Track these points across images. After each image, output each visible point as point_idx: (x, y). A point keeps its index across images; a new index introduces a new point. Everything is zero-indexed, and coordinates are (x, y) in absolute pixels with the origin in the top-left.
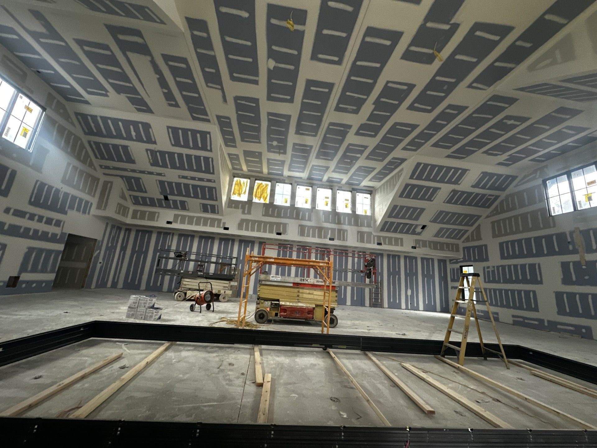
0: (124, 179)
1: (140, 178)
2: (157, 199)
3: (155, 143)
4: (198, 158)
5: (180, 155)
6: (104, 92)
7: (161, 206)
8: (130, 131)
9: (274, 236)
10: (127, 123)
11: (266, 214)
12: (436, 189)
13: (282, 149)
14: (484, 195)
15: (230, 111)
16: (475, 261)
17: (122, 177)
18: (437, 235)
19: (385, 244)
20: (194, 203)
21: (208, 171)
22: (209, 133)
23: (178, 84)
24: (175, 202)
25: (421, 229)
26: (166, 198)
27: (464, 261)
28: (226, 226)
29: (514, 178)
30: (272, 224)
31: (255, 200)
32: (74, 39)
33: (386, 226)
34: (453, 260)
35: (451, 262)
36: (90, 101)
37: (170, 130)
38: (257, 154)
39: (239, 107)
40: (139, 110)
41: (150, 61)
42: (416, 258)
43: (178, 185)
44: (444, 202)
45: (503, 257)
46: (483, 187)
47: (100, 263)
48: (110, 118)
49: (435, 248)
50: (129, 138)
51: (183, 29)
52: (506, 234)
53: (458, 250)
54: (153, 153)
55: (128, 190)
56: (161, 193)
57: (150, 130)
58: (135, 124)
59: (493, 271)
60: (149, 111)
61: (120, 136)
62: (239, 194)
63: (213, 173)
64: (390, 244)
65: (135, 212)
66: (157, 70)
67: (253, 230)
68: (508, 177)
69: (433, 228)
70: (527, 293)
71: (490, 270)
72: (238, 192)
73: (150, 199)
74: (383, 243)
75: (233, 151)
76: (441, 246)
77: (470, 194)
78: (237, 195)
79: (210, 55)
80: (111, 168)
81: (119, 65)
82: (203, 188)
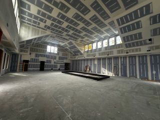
2: (74, 54)
24: (77, 54)
25: (149, 41)
30: (92, 54)
31: (89, 50)
74: (129, 52)
78: (86, 49)
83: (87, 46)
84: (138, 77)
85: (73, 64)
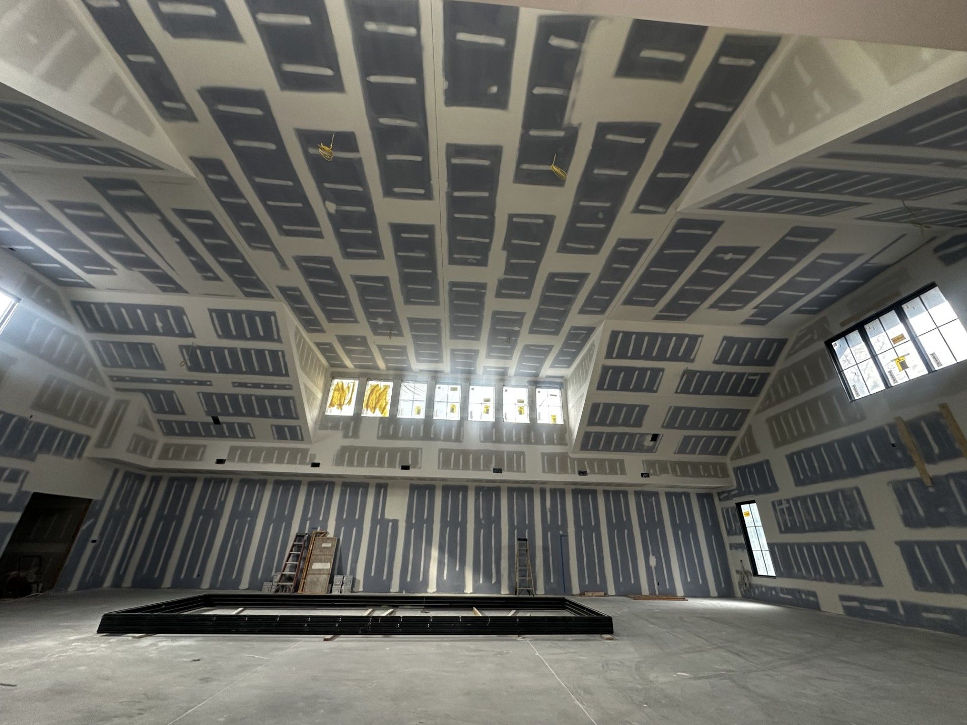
0: (149, 395)
1: (172, 392)
2: (202, 423)
3: (192, 335)
4: (260, 353)
5: (233, 351)
6: (108, 269)
7: (209, 435)
8: (155, 321)
9: (398, 472)
10: (149, 310)
11: (384, 436)
12: (656, 372)
13: (393, 328)
14: (741, 376)
15: (296, 279)
16: (757, 492)
17: (144, 392)
18: (681, 450)
19: (593, 472)
20: (261, 425)
21: (278, 372)
22: (273, 314)
23: (209, 247)
24: (231, 426)
25: (652, 440)
26: (216, 421)
27: (741, 494)
28: (316, 461)
29: (782, 343)
30: (393, 452)
31: (367, 413)
32: (50, 202)
33: (588, 441)
34: (724, 492)
35: (722, 497)
36: (92, 283)
37: (214, 315)
38: (359, 339)
39: (308, 273)
40: (164, 290)
41: (160, 220)
42: (656, 494)
43: (234, 398)
44: (676, 392)
45: (799, 482)
46: (735, 362)
47: (94, 541)
48: (123, 305)
49: (684, 474)
50: (154, 331)
51: (192, 174)
52: (794, 439)
53: (725, 474)
54: (191, 351)
55: (155, 412)
56: (208, 413)
57: (185, 317)
58: (161, 310)
59: (789, 509)
60: (178, 289)
61: (139, 331)
62: (340, 406)
63: (287, 375)
64: (602, 471)
65: (166, 448)
66: (174, 232)
67: (360, 464)
68: (769, 342)
69: (672, 439)
70: (853, 546)
71: (785, 505)
72: (338, 402)
73: (190, 423)
74: (588, 471)
75: (321, 338)
76: (695, 470)
77: (715, 375)
78: (336, 406)
79: (241, 204)
80: (128, 379)
81: (118, 230)
82: (273, 400)
83: (351, 385)
84: (611, 590)
85: (118, 518)
